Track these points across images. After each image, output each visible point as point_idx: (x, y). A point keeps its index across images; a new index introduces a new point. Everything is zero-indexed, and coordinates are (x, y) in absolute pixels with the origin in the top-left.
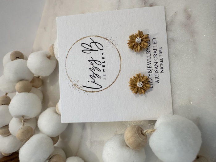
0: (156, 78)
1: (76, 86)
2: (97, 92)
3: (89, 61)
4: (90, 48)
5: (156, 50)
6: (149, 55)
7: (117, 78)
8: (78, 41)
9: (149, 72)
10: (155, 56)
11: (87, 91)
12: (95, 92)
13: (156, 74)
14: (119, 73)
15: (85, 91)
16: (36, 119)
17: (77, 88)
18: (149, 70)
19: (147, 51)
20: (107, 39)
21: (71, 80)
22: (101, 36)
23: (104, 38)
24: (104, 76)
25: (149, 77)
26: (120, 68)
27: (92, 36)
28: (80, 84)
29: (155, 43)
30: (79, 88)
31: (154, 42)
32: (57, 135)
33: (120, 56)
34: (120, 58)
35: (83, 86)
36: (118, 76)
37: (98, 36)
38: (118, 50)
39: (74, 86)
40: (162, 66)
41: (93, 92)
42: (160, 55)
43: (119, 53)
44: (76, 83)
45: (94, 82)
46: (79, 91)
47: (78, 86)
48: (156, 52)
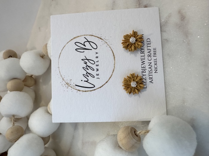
0: (150, 78)
1: (69, 85)
2: (90, 92)
3: (82, 60)
4: (84, 47)
5: (150, 50)
6: (143, 55)
7: (110, 78)
8: (72, 40)
9: (143, 72)
10: (150, 56)
11: (80, 90)
12: (88, 91)
13: (150, 74)
14: (113, 72)
15: (77, 91)
16: (27, 118)
17: (69, 87)
18: (143, 70)
19: (141, 51)
20: (101, 38)
21: (64, 79)
22: (96, 36)
23: (98, 37)
24: (97, 75)
25: (143, 77)
26: (113, 68)
27: (86, 35)
28: (73, 83)
29: (150, 43)
30: (71, 87)
31: (148, 42)
32: (48, 135)
33: (114, 55)
34: (114, 58)
35: (76, 85)
36: (112, 75)
37: (92, 35)
38: (112, 50)
39: (67, 85)
40: (156, 67)
41: (85, 91)
42: (154, 56)
43: (113, 53)
44: (69, 82)
45: (87, 81)
46: (72, 90)
47: (71, 85)
48: (150, 52)
